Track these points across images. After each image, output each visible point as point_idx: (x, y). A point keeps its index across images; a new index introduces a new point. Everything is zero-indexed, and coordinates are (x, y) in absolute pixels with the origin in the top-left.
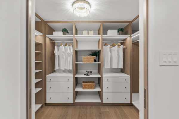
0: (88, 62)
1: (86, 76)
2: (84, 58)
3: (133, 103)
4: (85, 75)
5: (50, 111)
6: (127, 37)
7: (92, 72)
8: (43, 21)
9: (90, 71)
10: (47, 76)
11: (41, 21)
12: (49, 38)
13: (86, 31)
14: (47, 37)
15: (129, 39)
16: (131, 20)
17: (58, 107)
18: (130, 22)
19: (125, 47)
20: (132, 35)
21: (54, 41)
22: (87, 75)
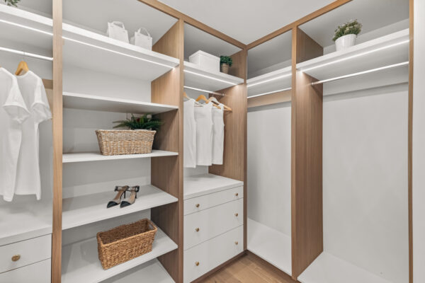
0: (130, 152)
1: (117, 211)
2: (110, 139)
3: (249, 248)
4: (111, 204)
6: (233, 84)
7: (138, 187)
9: (131, 183)
13: (121, 26)
15: (238, 88)
16: (246, 43)
18: (245, 48)
19: (229, 109)
20: (248, 81)
22: (124, 204)
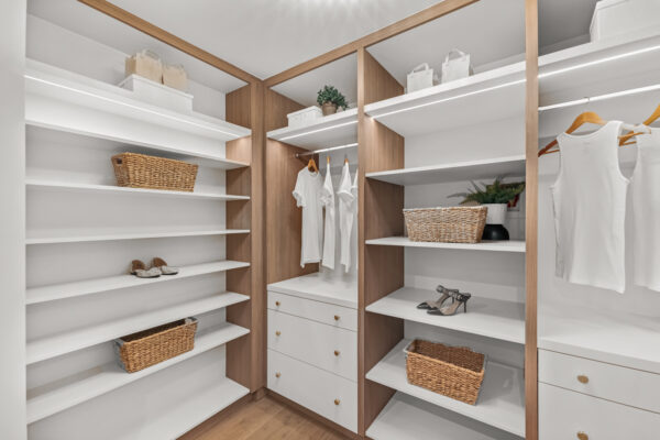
0: (440, 239)
4: (424, 306)
5: (265, 428)
7: (467, 297)
8: (254, 85)
10: (270, 287)
11: (244, 84)
12: (282, 143)
13: (423, 69)
14: (271, 140)
17: (304, 421)
21: (308, 151)
